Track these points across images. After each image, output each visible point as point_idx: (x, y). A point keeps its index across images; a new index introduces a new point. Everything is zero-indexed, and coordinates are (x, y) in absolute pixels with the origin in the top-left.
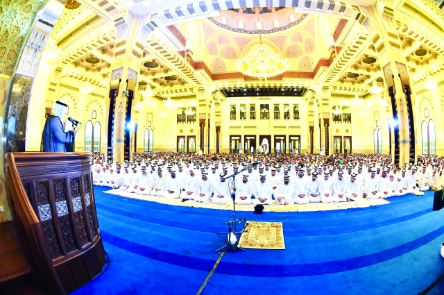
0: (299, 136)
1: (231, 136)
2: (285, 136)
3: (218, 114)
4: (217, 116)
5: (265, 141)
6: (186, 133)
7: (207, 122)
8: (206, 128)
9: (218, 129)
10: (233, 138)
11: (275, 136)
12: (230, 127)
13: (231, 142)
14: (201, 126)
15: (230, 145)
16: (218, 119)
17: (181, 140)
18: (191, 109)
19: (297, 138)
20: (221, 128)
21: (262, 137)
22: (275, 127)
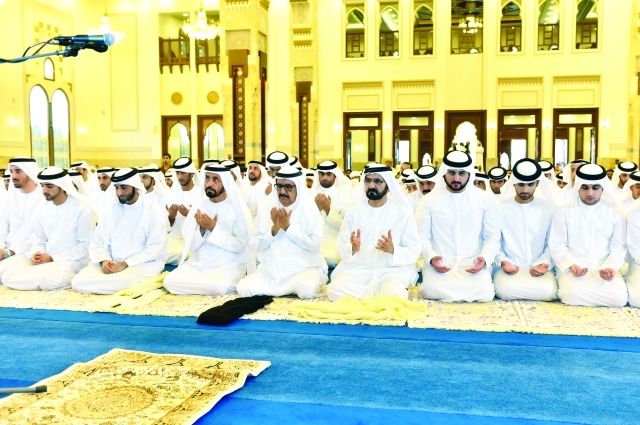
0: (594, 112)
1: (347, 116)
2: (537, 113)
3: (303, 38)
4: (298, 43)
5: (466, 132)
6: (194, 107)
7: (253, 61)
8: (252, 81)
9: (303, 91)
10: (354, 122)
11: (502, 113)
12: (346, 85)
13: (347, 136)
14: (233, 75)
15: (347, 146)
16: (303, 57)
17: (178, 131)
18: (203, 15)
19: (587, 118)
20: (313, 90)
21: (454, 119)
22: (501, 81)
